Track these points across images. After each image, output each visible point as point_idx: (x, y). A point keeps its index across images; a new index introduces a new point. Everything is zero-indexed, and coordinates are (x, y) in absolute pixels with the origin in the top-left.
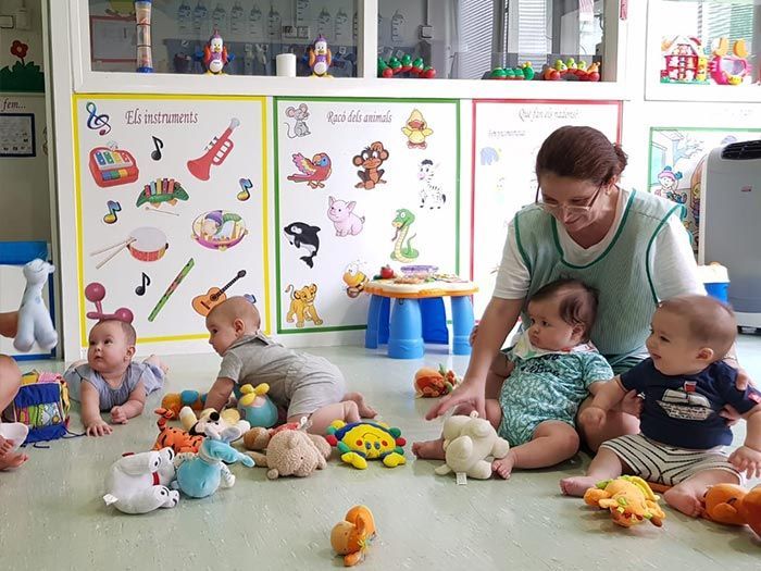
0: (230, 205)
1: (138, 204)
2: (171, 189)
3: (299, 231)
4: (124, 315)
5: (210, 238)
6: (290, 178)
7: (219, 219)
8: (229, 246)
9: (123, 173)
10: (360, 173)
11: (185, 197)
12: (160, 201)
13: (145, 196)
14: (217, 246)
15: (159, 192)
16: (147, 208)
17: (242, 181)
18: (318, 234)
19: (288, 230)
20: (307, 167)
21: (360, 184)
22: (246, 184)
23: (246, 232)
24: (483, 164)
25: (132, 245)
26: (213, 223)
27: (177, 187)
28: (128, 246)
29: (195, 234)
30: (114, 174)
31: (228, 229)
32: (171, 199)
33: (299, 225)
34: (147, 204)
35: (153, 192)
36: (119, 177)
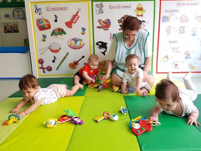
0: (79, 36)
1: (52, 35)
2: (61, 31)
4: (49, 68)
5: (73, 46)
6: (97, 27)
7: (76, 40)
8: (79, 48)
9: (46, 26)
10: (120, 25)
11: (65, 33)
12: (58, 35)
13: (53, 33)
14: (75, 49)
15: (57, 32)
16: (54, 37)
17: (82, 28)
18: (107, 45)
19: (97, 44)
20: (103, 24)
21: (120, 29)
22: (84, 29)
23: (84, 44)
24: (163, 21)
25: (50, 48)
26: (74, 41)
27: (62, 30)
28: (49, 48)
29: (69, 45)
30: (44, 27)
31: (78, 43)
32: (61, 34)
34: (54, 36)
35: (55, 32)
36: (45, 28)
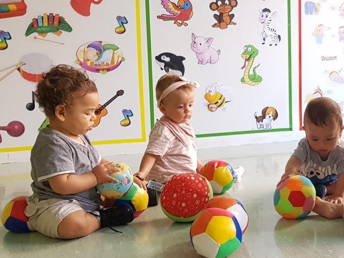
0: (108, 37)
1: (28, 33)
2: (56, 23)
3: (167, 59)
4: (16, 127)
5: (92, 63)
6: (159, 17)
7: (99, 48)
8: (108, 70)
9: (13, 7)
10: (215, 16)
11: (69, 29)
12: (47, 32)
13: (33, 27)
14: (98, 71)
15: (46, 24)
16: (35, 38)
17: (119, 18)
18: (184, 62)
19: (158, 58)
20: (173, 9)
21: (215, 24)
22: (122, 21)
23: (123, 59)
25: (22, 68)
26: (94, 51)
27: (61, 21)
28: (19, 69)
29: (79, 60)
30: (4, 8)
31: (107, 57)
32: (56, 30)
33: (167, 55)
34: (35, 34)
35: (40, 25)
36: (9, 11)
